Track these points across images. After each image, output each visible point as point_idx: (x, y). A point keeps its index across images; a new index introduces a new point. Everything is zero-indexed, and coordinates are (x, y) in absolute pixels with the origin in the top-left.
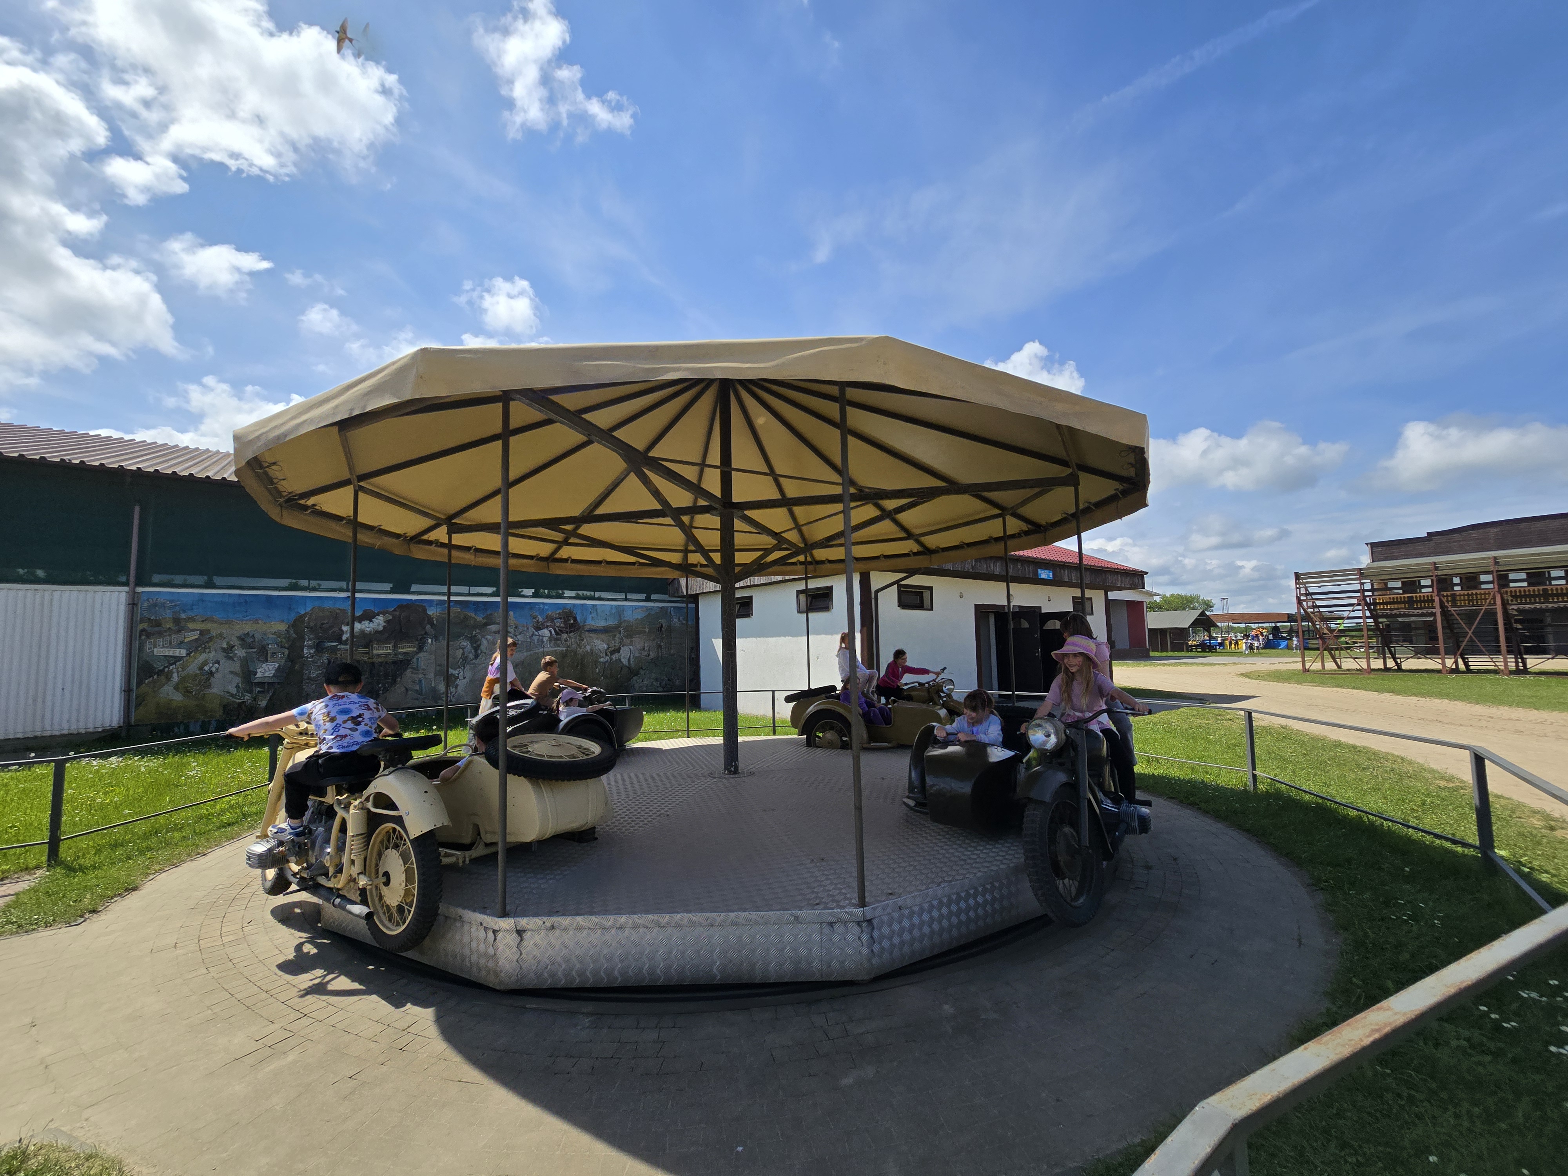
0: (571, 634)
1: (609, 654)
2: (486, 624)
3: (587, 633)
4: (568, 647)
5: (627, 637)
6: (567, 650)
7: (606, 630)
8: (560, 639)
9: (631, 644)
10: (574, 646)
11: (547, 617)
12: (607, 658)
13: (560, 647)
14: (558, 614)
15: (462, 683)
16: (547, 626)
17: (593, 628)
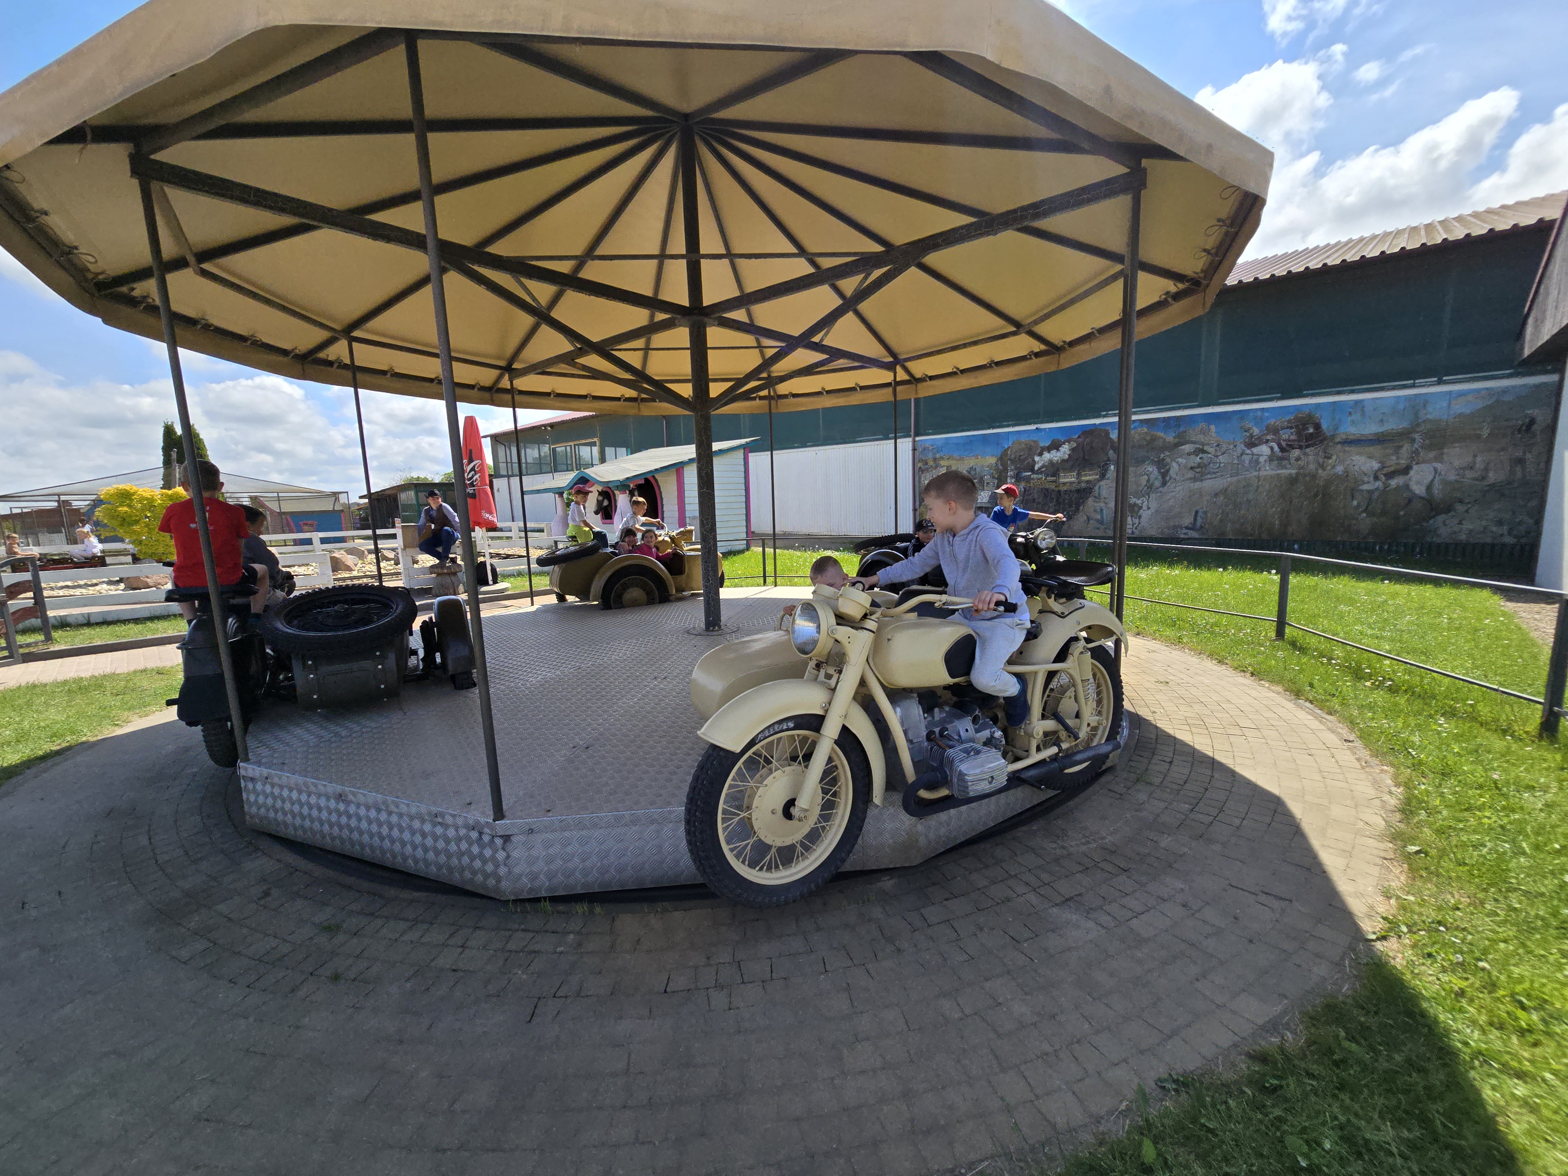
0: (1308, 450)
1: (1383, 478)
2: (1177, 445)
3: (1339, 447)
4: (1302, 468)
5: (1430, 448)
6: (1298, 474)
7: (1380, 440)
8: (1288, 459)
9: (1439, 459)
10: (1312, 467)
11: (1267, 428)
12: (1378, 484)
13: (1286, 468)
14: (1289, 421)
15: (1145, 514)
16: (1267, 441)
17: (1352, 437)
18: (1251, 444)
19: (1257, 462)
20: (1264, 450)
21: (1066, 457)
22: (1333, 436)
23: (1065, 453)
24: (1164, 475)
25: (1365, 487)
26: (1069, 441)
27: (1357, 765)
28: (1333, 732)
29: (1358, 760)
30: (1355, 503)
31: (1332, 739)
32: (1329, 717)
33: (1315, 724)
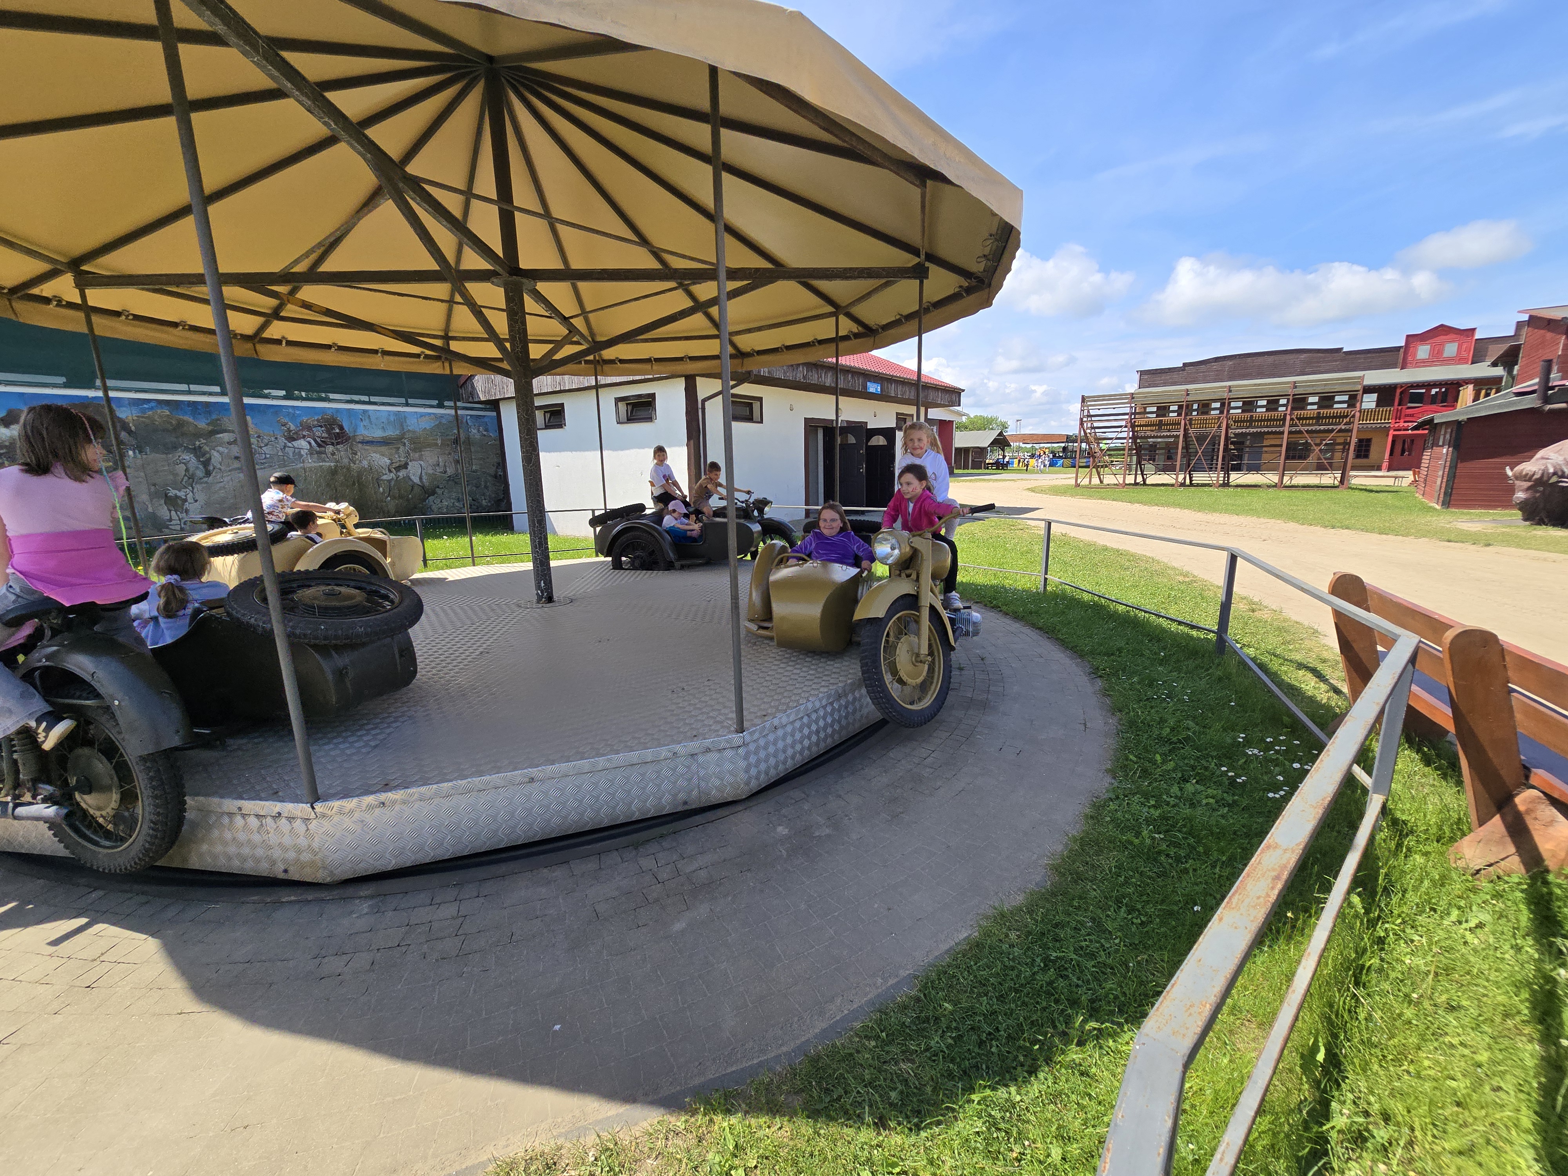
0: (339, 446)
1: (394, 471)
2: (213, 433)
3: (360, 445)
4: (338, 462)
5: (415, 450)
6: (336, 466)
7: (385, 442)
8: (325, 453)
9: (421, 459)
10: (346, 461)
11: (301, 425)
13: (324, 461)
15: (192, 507)
17: (367, 439)
20: (302, 444)
22: (354, 437)
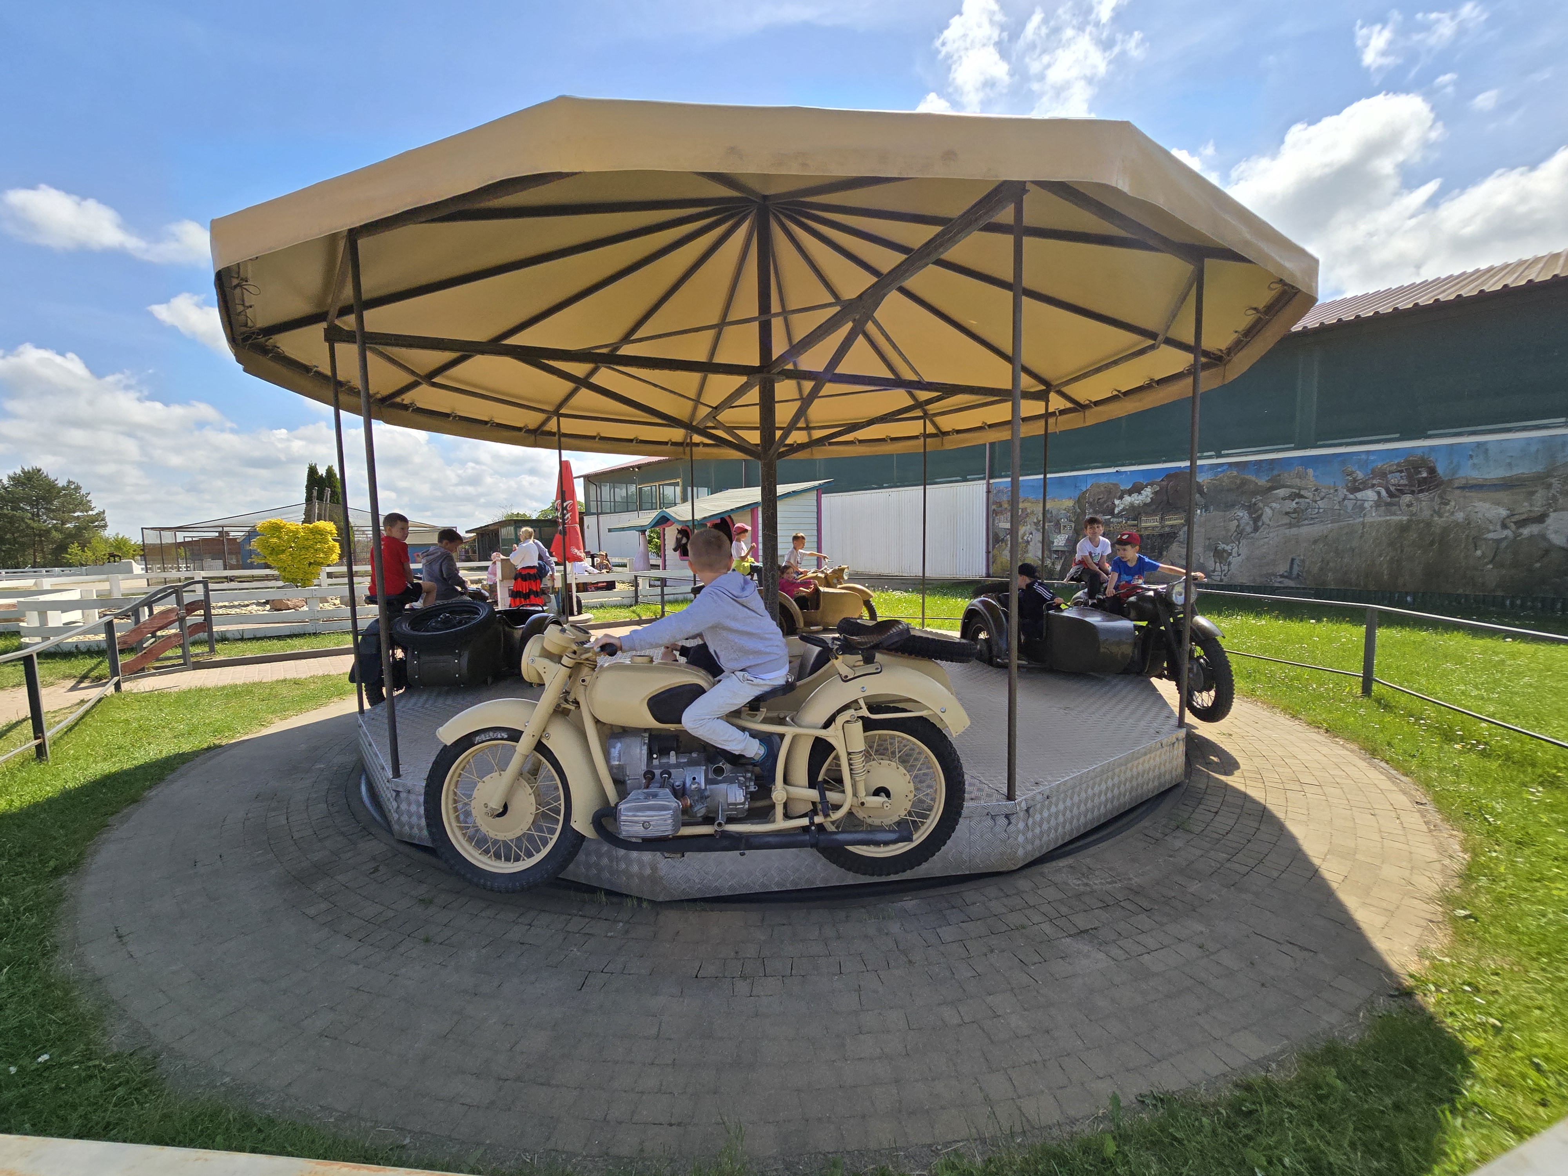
0: (1421, 495)
1: (1512, 526)
2: (1271, 489)
3: (1458, 492)
4: (1413, 515)
7: (1507, 485)
8: (1397, 504)
10: (1428, 513)
11: (1373, 471)
12: (1507, 532)
13: (1395, 514)
14: (1398, 465)
15: (1235, 561)
16: (1373, 486)
17: (1475, 482)
18: (1354, 489)
19: (1362, 508)
20: (1370, 495)
21: (1149, 500)
22: (1451, 481)
23: (1147, 496)
24: (1256, 520)
25: (1491, 536)
26: (1152, 485)
27: (1424, 828)
28: (1405, 793)
29: (1426, 823)
30: (1479, 553)
31: (1402, 800)
32: (1403, 778)
33: (1386, 784)
